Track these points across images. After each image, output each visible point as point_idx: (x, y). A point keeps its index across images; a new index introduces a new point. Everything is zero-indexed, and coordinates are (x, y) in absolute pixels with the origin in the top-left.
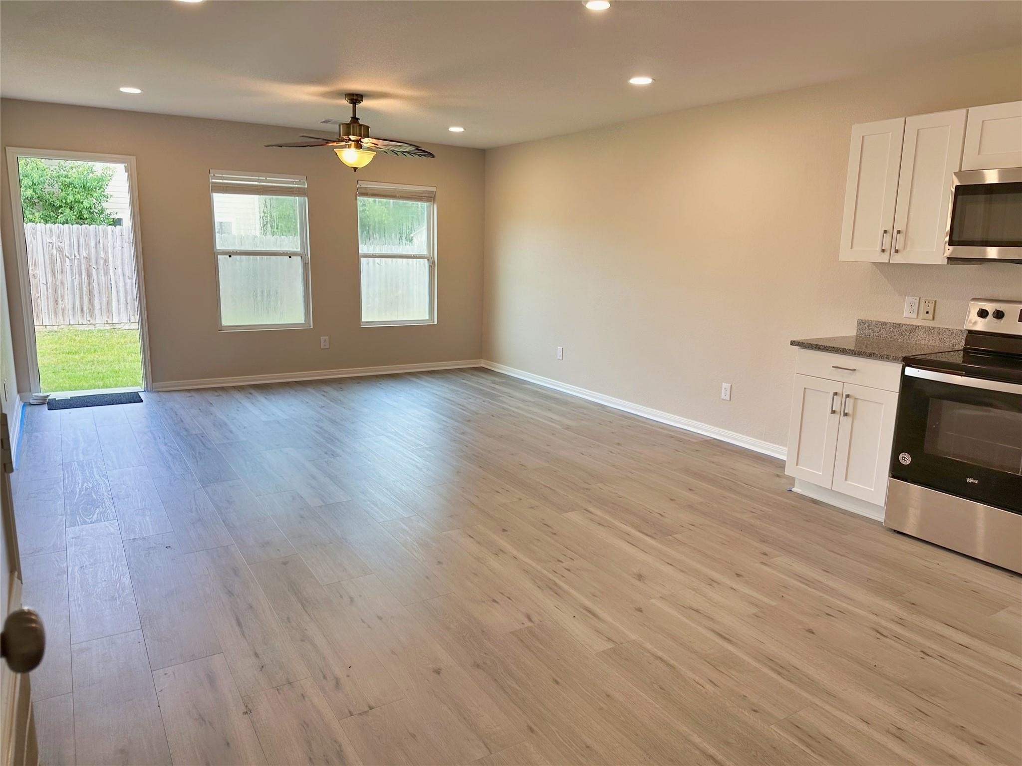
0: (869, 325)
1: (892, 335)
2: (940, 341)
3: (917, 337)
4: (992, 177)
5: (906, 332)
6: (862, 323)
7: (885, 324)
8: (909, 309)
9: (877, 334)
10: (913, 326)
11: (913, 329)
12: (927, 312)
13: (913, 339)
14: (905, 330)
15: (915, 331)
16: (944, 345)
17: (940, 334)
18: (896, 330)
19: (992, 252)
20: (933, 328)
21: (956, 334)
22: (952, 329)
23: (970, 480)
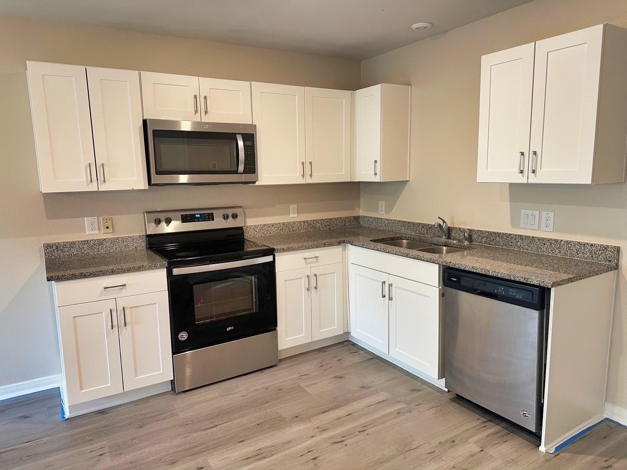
0: (57, 247)
1: (83, 251)
2: (125, 247)
3: (106, 247)
4: (186, 126)
5: (95, 246)
6: (49, 247)
7: (73, 243)
8: (90, 228)
9: (67, 253)
10: (100, 239)
11: (101, 242)
12: (107, 228)
13: (102, 250)
14: (94, 245)
15: (102, 244)
16: (129, 249)
17: (124, 242)
18: (86, 246)
19: (183, 179)
20: (118, 238)
21: (137, 239)
22: (133, 236)
23: (228, 329)
